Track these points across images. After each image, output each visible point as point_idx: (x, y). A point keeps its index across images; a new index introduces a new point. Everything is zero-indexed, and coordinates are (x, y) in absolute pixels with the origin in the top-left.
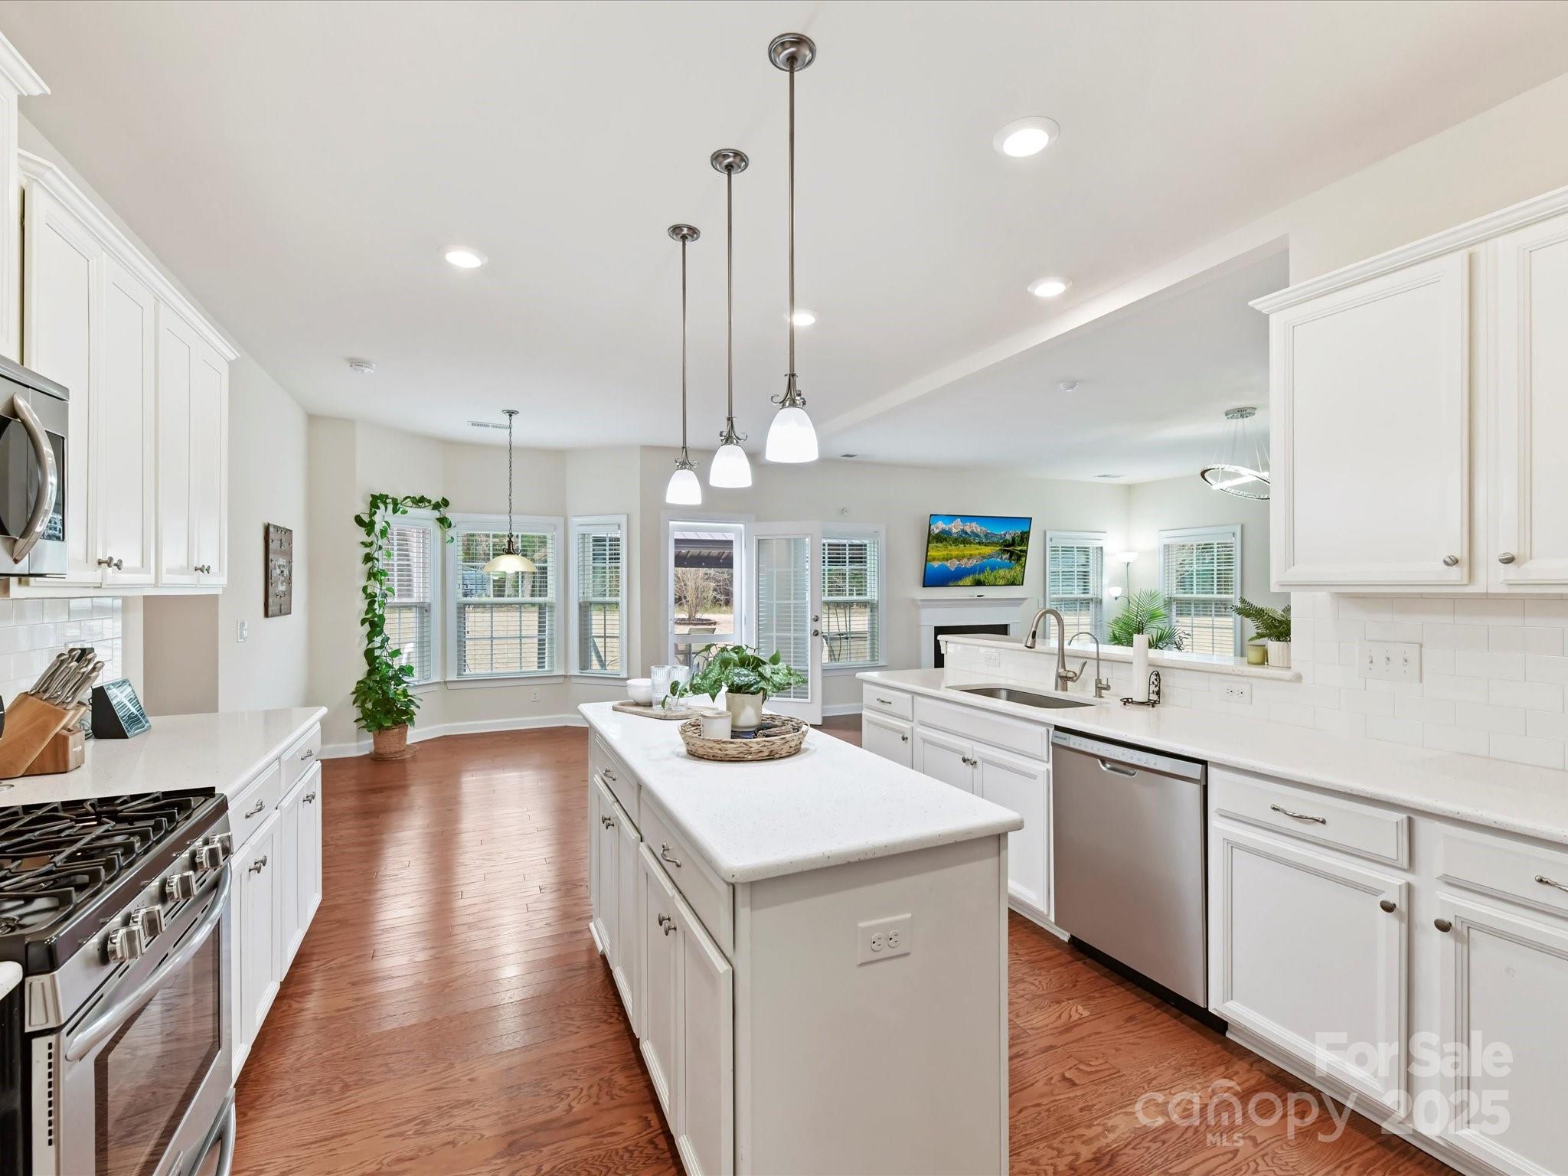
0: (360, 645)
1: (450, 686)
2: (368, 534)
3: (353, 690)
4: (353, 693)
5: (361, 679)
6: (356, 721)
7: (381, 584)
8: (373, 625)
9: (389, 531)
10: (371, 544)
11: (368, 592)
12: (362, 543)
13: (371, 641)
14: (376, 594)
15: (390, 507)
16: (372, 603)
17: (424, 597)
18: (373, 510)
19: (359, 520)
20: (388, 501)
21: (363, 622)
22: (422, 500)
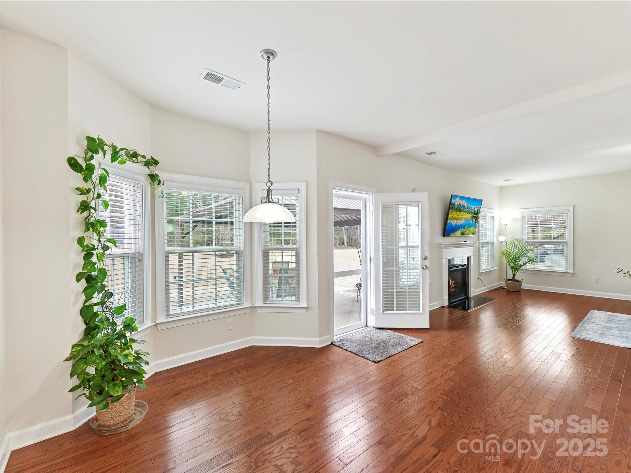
0: (75, 303)
1: (159, 327)
2: (85, 179)
3: (67, 354)
4: (68, 359)
5: (76, 340)
6: (71, 390)
7: (99, 235)
8: (90, 279)
9: (107, 178)
10: (88, 191)
11: (85, 244)
12: (78, 189)
13: (89, 297)
14: (94, 246)
15: (109, 155)
16: (88, 255)
17: (135, 248)
18: (90, 154)
19: (73, 164)
20: (106, 148)
21: (79, 278)
22: (135, 155)
